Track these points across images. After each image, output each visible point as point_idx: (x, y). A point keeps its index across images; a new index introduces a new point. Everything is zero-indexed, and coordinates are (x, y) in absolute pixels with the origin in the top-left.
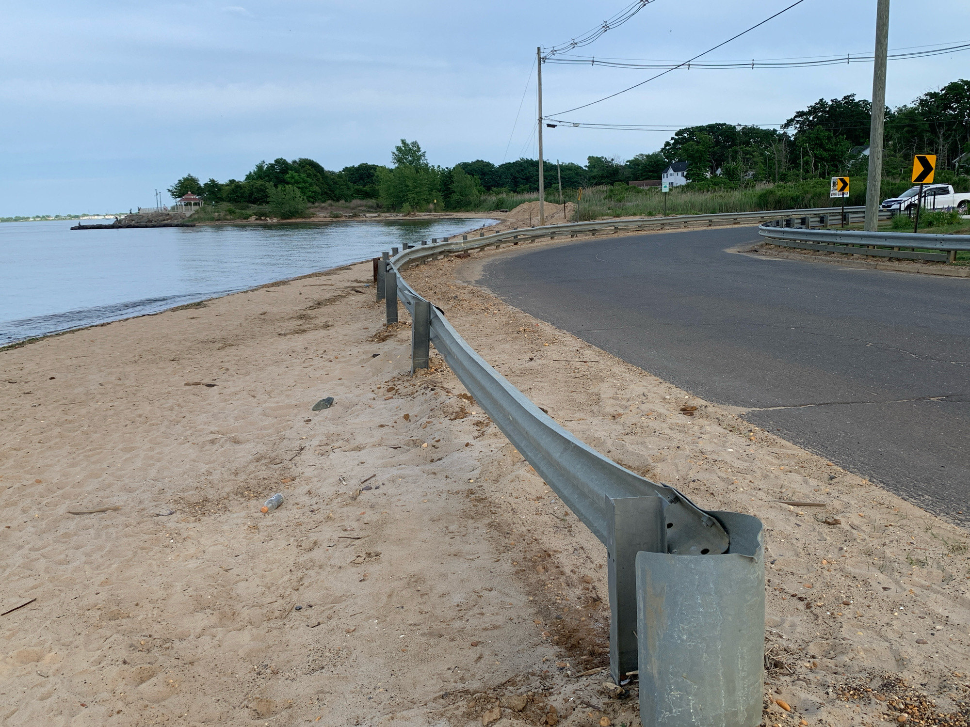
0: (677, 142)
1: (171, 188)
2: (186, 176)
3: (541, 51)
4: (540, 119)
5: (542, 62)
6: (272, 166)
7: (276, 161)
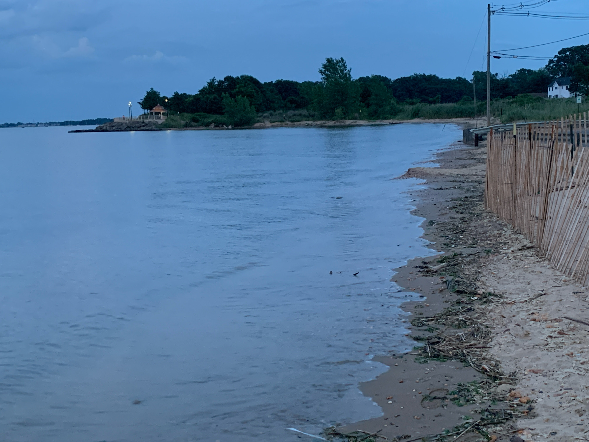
0: (560, 59)
1: (141, 101)
2: (149, 90)
3: (491, 6)
4: (489, 53)
5: (491, 14)
6: (221, 82)
7: (225, 79)
